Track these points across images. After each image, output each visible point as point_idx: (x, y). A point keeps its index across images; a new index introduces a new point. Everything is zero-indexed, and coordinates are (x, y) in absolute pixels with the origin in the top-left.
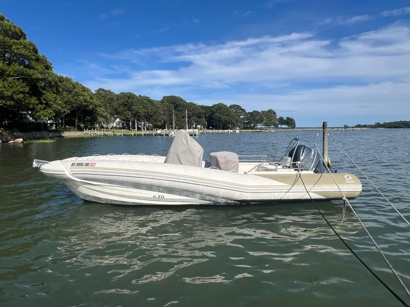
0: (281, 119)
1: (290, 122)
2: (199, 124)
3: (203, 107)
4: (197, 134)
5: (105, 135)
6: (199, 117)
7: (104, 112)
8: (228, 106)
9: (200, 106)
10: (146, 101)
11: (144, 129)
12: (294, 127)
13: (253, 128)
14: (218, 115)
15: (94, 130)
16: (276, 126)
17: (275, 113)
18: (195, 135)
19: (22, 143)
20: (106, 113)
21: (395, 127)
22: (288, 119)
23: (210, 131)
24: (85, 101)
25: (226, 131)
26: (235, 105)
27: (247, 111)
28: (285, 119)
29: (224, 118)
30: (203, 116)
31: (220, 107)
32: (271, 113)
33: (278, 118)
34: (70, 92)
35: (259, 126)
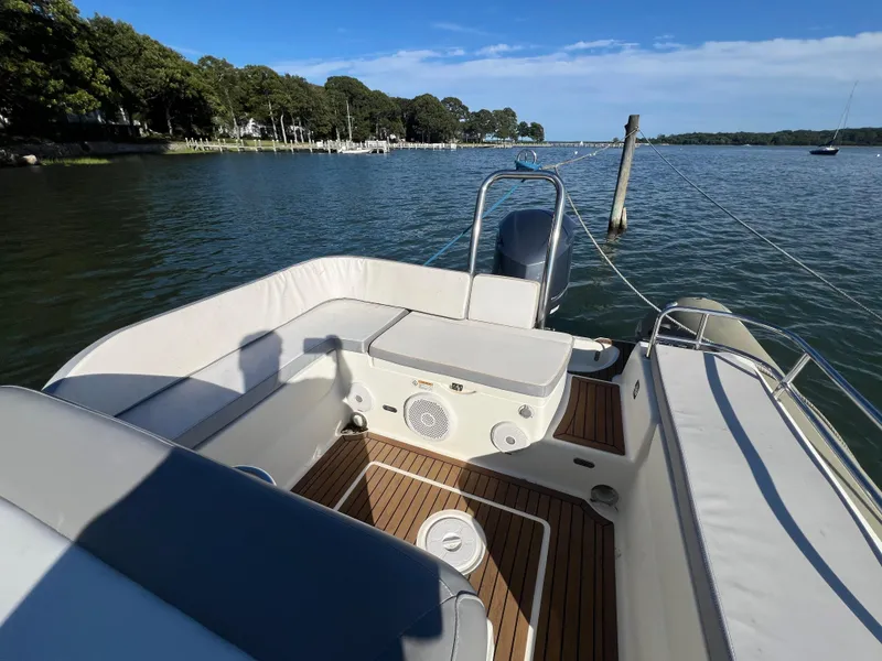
0: (523, 125)
1: (535, 131)
2: (392, 132)
3: (399, 101)
4: (385, 150)
5: (225, 150)
6: (392, 118)
7: (219, 105)
8: (441, 99)
9: (393, 99)
10: (295, 85)
11: (299, 140)
12: (542, 140)
13: (480, 141)
14: (423, 115)
15: (204, 140)
16: (514, 137)
17: (514, 115)
18: (381, 152)
19: (37, 164)
20: (222, 108)
21: (685, 143)
22: (534, 125)
23: (410, 145)
24: (173, 80)
25: (435, 145)
26: (451, 99)
27: (470, 111)
28: (529, 126)
29: (433, 122)
30: (399, 117)
31: (426, 102)
32: (509, 113)
33: (518, 123)
34: (137, 58)
35: (488, 138)
